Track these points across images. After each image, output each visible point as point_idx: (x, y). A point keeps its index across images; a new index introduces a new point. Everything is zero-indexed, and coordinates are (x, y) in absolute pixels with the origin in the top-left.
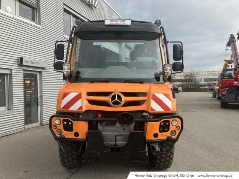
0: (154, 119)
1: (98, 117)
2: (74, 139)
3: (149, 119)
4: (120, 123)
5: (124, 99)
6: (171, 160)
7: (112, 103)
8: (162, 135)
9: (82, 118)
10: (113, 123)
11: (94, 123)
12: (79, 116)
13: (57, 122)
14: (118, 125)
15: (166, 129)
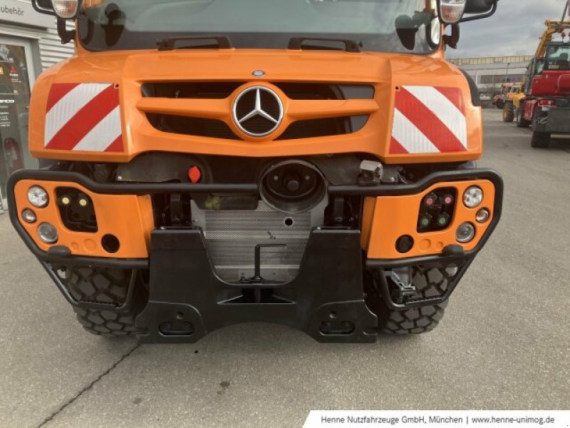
0: (400, 183)
1: (190, 181)
2: (104, 261)
3: (382, 183)
4: (273, 198)
5: (289, 107)
6: (438, 313)
7: (242, 124)
8: (426, 243)
9: (128, 182)
10: (248, 202)
11: (176, 199)
12: (115, 176)
13: (36, 197)
14: (264, 206)
15: (442, 221)
